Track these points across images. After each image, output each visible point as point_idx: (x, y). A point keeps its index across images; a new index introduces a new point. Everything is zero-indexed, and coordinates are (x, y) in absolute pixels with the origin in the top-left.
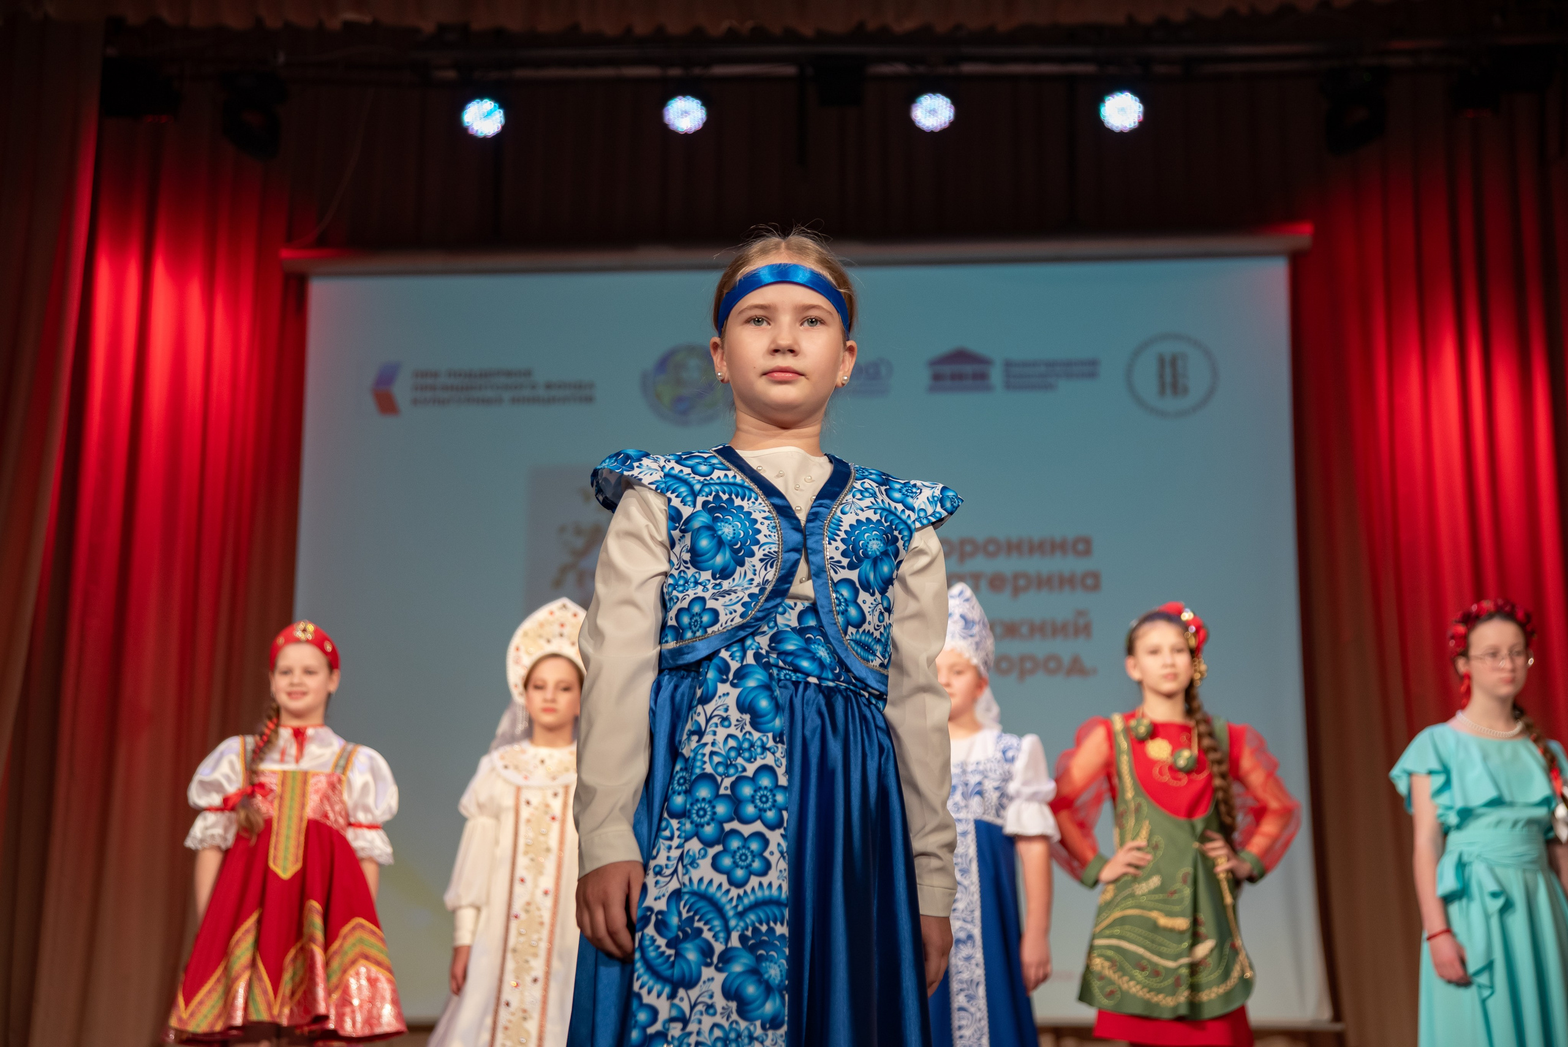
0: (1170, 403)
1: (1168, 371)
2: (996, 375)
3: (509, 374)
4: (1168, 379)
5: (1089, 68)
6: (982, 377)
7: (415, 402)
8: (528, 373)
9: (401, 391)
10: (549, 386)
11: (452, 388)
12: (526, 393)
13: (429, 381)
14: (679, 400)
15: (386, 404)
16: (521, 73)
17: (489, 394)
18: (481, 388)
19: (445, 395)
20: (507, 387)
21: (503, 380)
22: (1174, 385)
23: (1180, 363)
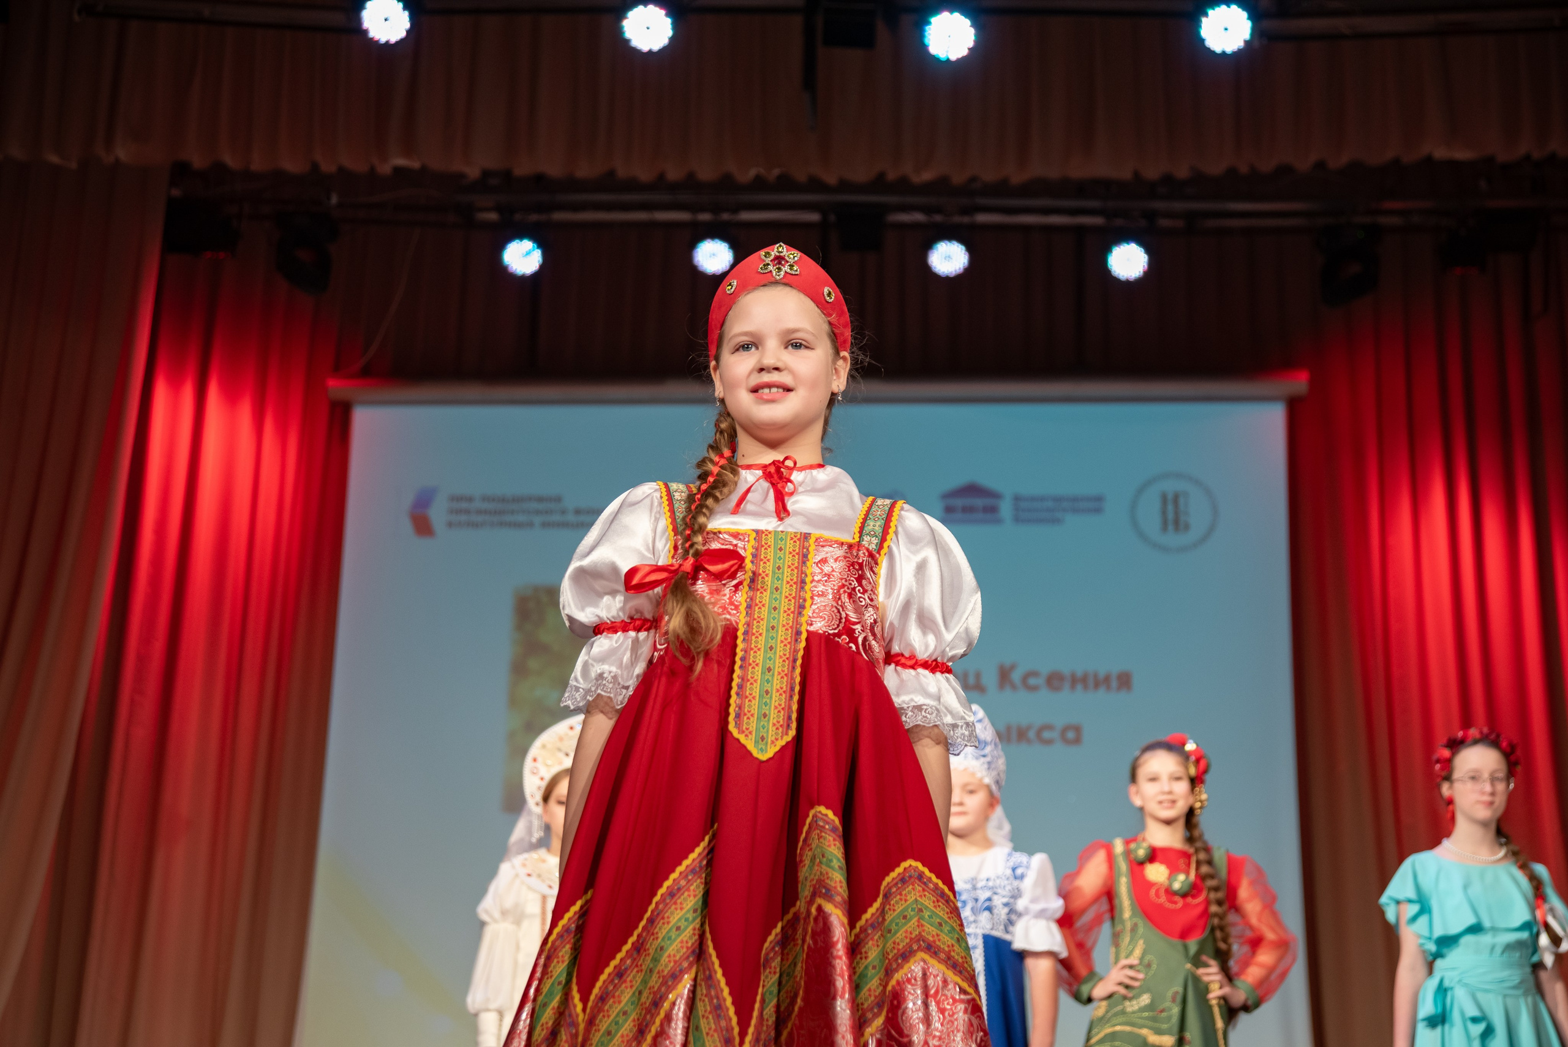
0: (1172, 539)
1: (1170, 508)
2: (1006, 508)
3: (540, 499)
4: (1171, 516)
5: (1098, 221)
6: (992, 510)
7: (450, 525)
8: (558, 499)
9: (437, 515)
10: (578, 511)
11: (485, 512)
12: (556, 518)
13: (464, 505)
15: (422, 526)
16: (559, 216)
17: (521, 518)
18: (512, 512)
19: (479, 519)
20: (538, 512)
21: (534, 505)
22: (1176, 522)
23: (1182, 501)
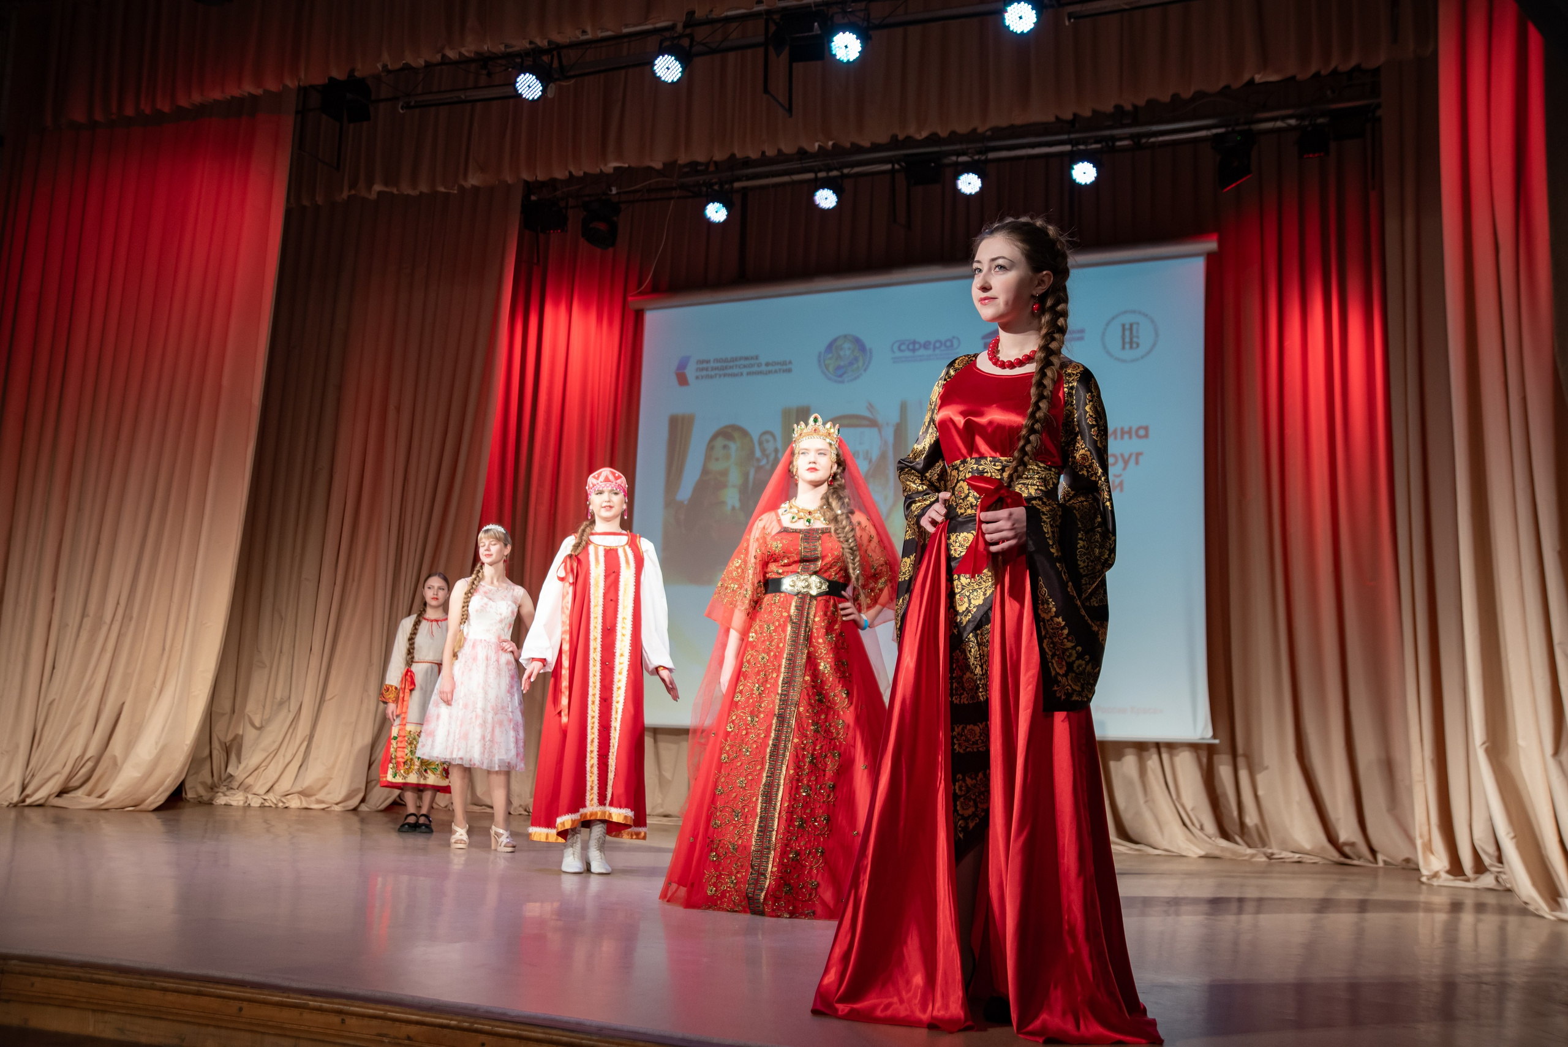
0: (1128, 354)
1: (1127, 333)
3: (746, 358)
4: (1127, 340)
5: (1068, 148)
7: (697, 378)
8: (757, 358)
9: (690, 372)
10: (767, 364)
11: (716, 368)
12: (755, 369)
13: (705, 365)
14: (839, 368)
15: (682, 380)
17: (735, 371)
18: (731, 367)
19: (713, 373)
20: (745, 366)
21: (743, 362)
22: (1131, 343)
23: (1135, 327)
